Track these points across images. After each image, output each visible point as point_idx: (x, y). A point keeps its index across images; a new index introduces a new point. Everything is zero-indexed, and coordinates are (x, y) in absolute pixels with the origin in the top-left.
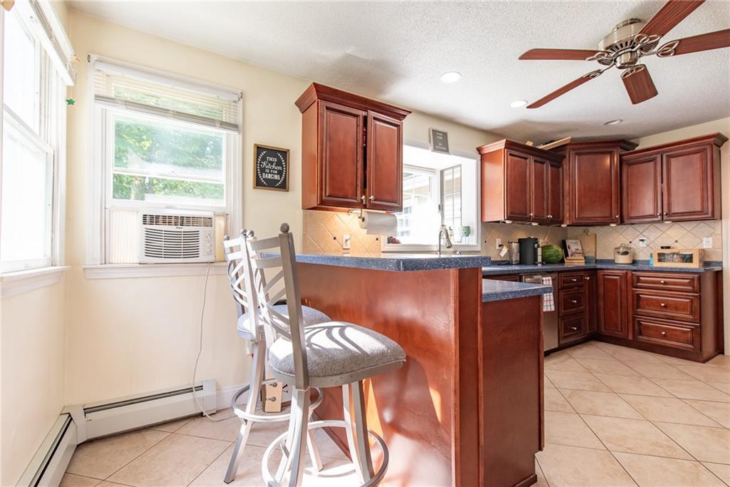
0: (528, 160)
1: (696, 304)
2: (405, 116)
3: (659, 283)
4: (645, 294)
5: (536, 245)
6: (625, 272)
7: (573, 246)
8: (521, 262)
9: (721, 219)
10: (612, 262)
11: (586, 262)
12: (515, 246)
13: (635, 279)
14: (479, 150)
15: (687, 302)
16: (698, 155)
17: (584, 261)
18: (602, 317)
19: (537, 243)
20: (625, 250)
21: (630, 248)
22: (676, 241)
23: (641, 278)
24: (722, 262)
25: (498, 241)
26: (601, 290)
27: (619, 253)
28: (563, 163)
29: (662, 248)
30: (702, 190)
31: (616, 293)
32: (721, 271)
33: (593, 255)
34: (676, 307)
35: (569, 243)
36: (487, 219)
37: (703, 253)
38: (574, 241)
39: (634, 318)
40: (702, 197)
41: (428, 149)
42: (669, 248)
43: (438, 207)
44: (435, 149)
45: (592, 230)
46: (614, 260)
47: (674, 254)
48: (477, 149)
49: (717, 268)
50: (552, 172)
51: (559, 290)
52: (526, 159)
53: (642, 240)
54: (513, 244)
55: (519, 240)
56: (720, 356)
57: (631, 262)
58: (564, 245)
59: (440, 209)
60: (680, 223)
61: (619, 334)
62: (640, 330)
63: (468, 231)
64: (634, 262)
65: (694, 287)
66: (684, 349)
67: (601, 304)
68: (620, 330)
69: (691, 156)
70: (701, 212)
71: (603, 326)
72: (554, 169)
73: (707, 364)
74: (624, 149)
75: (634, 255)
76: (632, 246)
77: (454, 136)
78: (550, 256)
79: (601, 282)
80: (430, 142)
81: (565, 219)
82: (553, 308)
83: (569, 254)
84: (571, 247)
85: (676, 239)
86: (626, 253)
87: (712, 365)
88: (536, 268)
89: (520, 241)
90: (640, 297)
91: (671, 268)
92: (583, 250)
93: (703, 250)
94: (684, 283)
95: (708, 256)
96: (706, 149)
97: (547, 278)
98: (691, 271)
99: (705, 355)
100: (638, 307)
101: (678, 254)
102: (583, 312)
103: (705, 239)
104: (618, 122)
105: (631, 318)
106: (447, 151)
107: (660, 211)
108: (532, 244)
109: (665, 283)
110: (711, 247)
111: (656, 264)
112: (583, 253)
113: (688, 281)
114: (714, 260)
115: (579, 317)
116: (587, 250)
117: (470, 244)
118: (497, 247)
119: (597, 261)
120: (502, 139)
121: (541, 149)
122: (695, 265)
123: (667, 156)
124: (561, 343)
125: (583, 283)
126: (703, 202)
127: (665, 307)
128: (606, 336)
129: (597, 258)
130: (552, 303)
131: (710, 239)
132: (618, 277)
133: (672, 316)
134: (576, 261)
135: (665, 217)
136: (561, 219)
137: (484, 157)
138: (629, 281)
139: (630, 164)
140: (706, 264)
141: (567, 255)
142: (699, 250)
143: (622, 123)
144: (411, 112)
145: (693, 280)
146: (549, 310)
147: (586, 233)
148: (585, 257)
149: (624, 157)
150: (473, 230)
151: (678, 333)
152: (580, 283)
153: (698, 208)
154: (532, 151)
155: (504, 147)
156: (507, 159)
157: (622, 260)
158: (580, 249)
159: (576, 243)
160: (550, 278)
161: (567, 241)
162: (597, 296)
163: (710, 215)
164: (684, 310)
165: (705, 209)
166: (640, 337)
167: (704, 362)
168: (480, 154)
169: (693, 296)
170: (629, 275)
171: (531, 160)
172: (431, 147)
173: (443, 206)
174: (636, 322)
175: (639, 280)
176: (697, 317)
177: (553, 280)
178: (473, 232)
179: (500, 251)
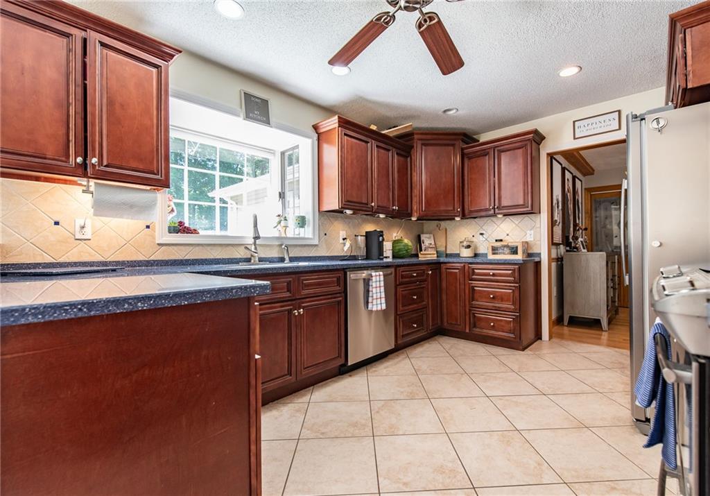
0: (369, 145)
1: (517, 294)
2: (173, 56)
3: (488, 275)
4: (479, 286)
5: (381, 238)
6: (462, 265)
7: (427, 241)
8: (368, 257)
9: (540, 213)
10: (458, 255)
11: (437, 257)
12: (361, 240)
13: (471, 271)
14: (315, 127)
15: (510, 293)
16: (521, 150)
17: (436, 256)
18: (445, 311)
19: (382, 236)
20: (468, 244)
21: (473, 242)
22: (508, 235)
23: (476, 271)
24: (540, 254)
25: (343, 234)
26: (444, 285)
27: (463, 246)
28: (412, 153)
29: (496, 241)
30: (524, 185)
31: (456, 287)
32: (540, 262)
33: (444, 249)
34: (502, 298)
35: (423, 237)
36: (326, 208)
37: (526, 245)
38: (428, 235)
39: (470, 310)
40: (524, 190)
41: (238, 116)
42: (501, 240)
43: (278, 194)
44: (247, 117)
45: (443, 223)
46: (459, 254)
47: (505, 246)
48: (313, 126)
49: (537, 259)
50: (398, 161)
51: (396, 286)
52: (367, 142)
53: (482, 234)
54: (359, 237)
55: (366, 232)
56: (539, 341)
57: (473, 255)
58: (419, 240)
59: (280, 197)
60: (511, 217)
61: (459, 328)
62: (475, 322)
63: (302, 222)
64: (476, 255)
65: (515, 278)
66: (508, 338)
67: (444, 297)
68: (459, 323)
69: (516, 151)
70: (523, 206)
71: (445, 320)
72: (402, 159)
73: (527, 352)
74: (465, 142)
75: (476, 248)
76: (474, 239)
77: (277, 106)
78: (400, 250)
79: (444, 276)
80: (241, 107)
81: (413, 212)
82: (384, 307)
83: (423, 248)
84: (425, 241)
85: (508, 232)
86: (468, 247)
87: (530, 353)
88: (381, 262)
89: (368, 235)
90: (474, 290)
91: (498, 260)
92: (435, 244)
93: (527, 243)
94: (507, 274)
95: (531, 248)
96: (526, 145)
97: (377, 273)
98: (513, 262)
99: (525, 343)
100: (473, 300)
101: (507, 246)
102: (425, 307)
103: (528, 232)
104: (454, 111)
105: (467, 310)
106: (268, 122)
107: (493, 205)
108: (376, 237)
109: (494, 275)
110: (532, 239)
111: (491, 257)
112: (436, 248)
113: (510, 272)
114: (535, 252)
115: (421, 313)
116: (439, 244)
117: (306, 236)
118: (341, 241)
119: (447, 255)
120: (334, 115)
121: (384, 134)
122: (519, 257)
123: (498, 150)
124: (399, 342)
125: (424, 277)
126: (524, 195)
127: (493, 298)
128: (448, 330)
129: (448, 252)
130: (383, 300)
131: (532, 232)
132: (457, 271)
133: (499, 307)
134: (428, 255)
135: (497, 211)
136: (409, 211)
137: (321, 137)
138: (467, 274)
139: (470, 158)
140: (530, 255)
141: (421, 250)
142: (523, 242)
143: (458, 113)
144: (180, 52)
145: (514, 270)
146: (379, 308)
147: (439, 227)
148: (437, 252)
149: (465, 151)
150: (309, 220)
151: (502, 323)
152: (419, 278)
153: (521, 202)
154: (376, 136)
155: (337, 125)
156: (342, 139)
157: (466, 253)
158: (433, 243)
159: (429, 238)
160: (381, 273)
161: (422, 235)
162: (441, 290)
163: (529, 209)
164: (508, 300)
165: (526, 202)
166: (474, 329)
167: (523, 350)
168: (317, 133)
169: (514, 286)
170: (466, 267)
171: (372, 145)
172: (243, 114)
173: (284, 193)
174: (472, 315)
175: (474, 273)
176: (518, 307)
177: (384, 276)
178: (309, 224)
179: (344, 244)
